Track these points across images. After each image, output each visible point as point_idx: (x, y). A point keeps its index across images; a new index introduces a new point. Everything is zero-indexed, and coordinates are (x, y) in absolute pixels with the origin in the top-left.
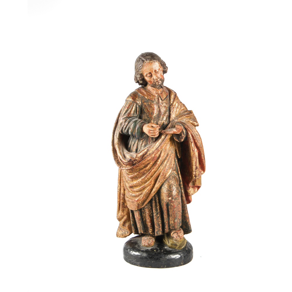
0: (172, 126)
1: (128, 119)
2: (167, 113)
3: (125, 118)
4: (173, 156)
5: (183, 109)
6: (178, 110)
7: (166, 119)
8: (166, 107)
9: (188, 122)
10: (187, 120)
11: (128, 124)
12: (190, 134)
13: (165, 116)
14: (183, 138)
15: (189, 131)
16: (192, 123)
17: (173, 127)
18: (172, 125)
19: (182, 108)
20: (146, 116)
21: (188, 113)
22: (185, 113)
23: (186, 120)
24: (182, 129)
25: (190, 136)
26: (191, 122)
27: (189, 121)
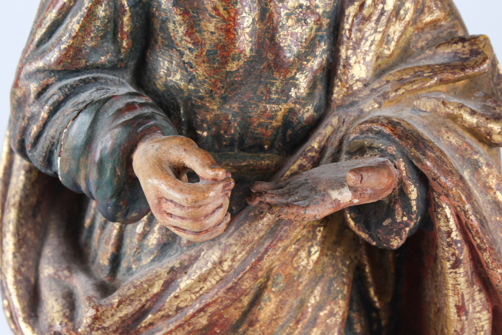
0: (341, 142)
1: (60, 80)
2: (318, 51)
3: (42, 76)
4: (332, 314)
5: (434, 24)
6: (396, 29)
7: (312, 87)
8: (313, 13)
9: (451, 124)
10: (443, 110)
11: (52, 112)
12: (448, 211)
13: (301, 69)
14: (399, 234)
15: (447, 195)
16: (473, 131)
17: (345, 148)
18: (340, 135)
19: (428, 19)
20: (178, 65)
21: (456, 53)
22: (441, 50)
23: (434, 111)
24: (401, 183)
25: (452, 223)
26: (472, 120)
27: (454, 118)
